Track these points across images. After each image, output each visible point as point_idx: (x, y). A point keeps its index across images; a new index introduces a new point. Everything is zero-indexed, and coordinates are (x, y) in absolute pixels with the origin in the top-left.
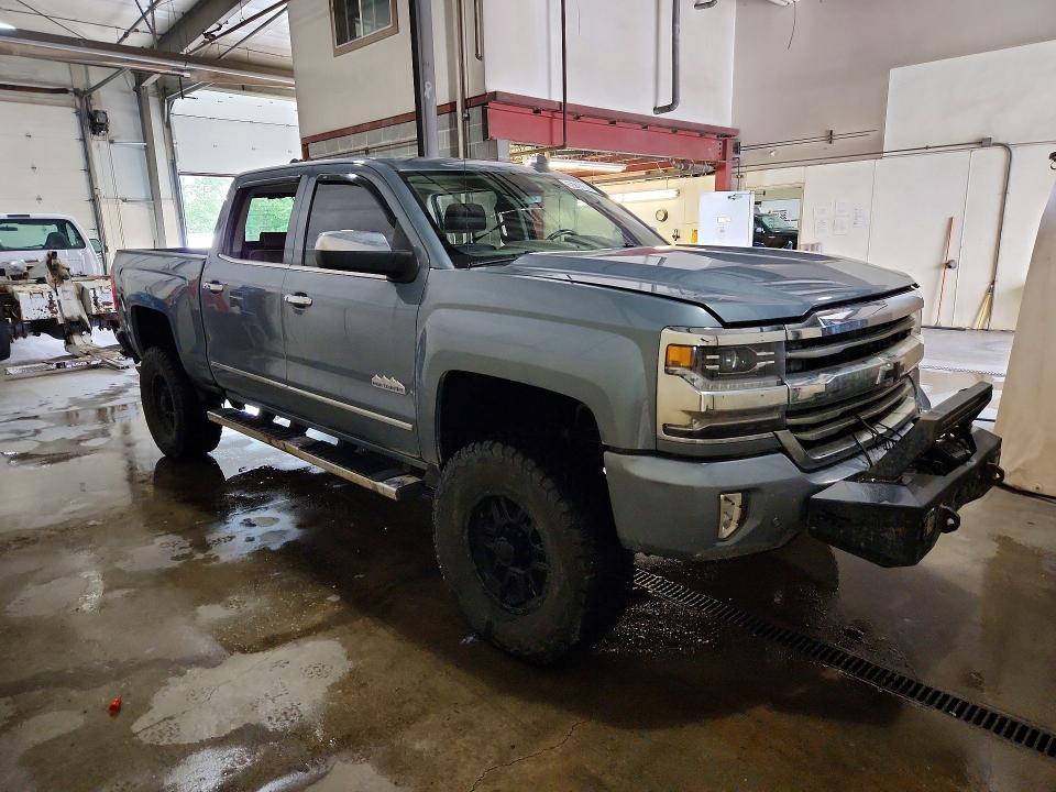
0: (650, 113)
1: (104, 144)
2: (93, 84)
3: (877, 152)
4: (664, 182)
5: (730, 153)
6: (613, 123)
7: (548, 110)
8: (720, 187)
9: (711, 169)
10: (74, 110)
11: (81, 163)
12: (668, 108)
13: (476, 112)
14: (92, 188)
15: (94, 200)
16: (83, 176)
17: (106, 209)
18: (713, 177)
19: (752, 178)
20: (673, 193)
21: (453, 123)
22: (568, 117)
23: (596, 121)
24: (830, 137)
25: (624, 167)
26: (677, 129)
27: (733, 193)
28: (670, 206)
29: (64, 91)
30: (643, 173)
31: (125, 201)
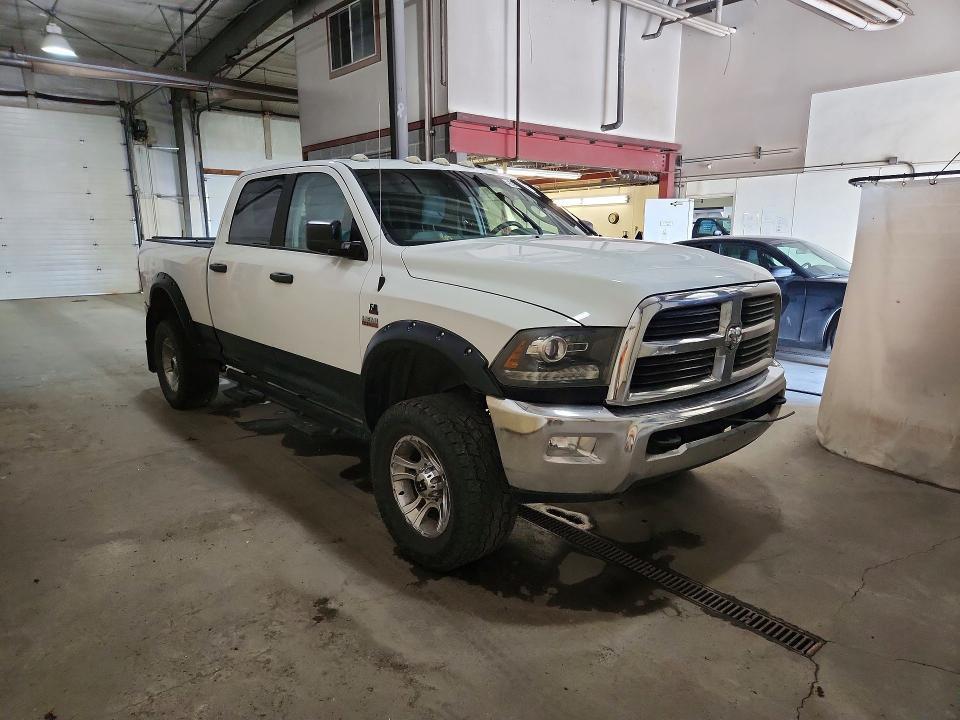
0: (598, 130)
1: (144, 148)
2: (136, 97)
3: (798, 166)
4: (616, 189)
5: (673, 165)
6: (562, 138)
7: (504, 128)
8: (663, 195)
9: (655, 179)
10: (119, 119)
11: (124, 164)
12: (613, 126)
13: (440, 129)
14: (133, 186)
15: (134, 195)
16: (125, 176)
17: (143, 203)
18: (657, 186)
19: (691, 187)
20: (623, 199)
21: (422, 138)
22: (520, 133)
23: (545, 136)
24: (758, 153)
25: (578, 176)
26: (622, 143)
27: (675, 200)
28: (620, 210)
29: (111, 103)
30: (599, 180)
31: (159, 196)
